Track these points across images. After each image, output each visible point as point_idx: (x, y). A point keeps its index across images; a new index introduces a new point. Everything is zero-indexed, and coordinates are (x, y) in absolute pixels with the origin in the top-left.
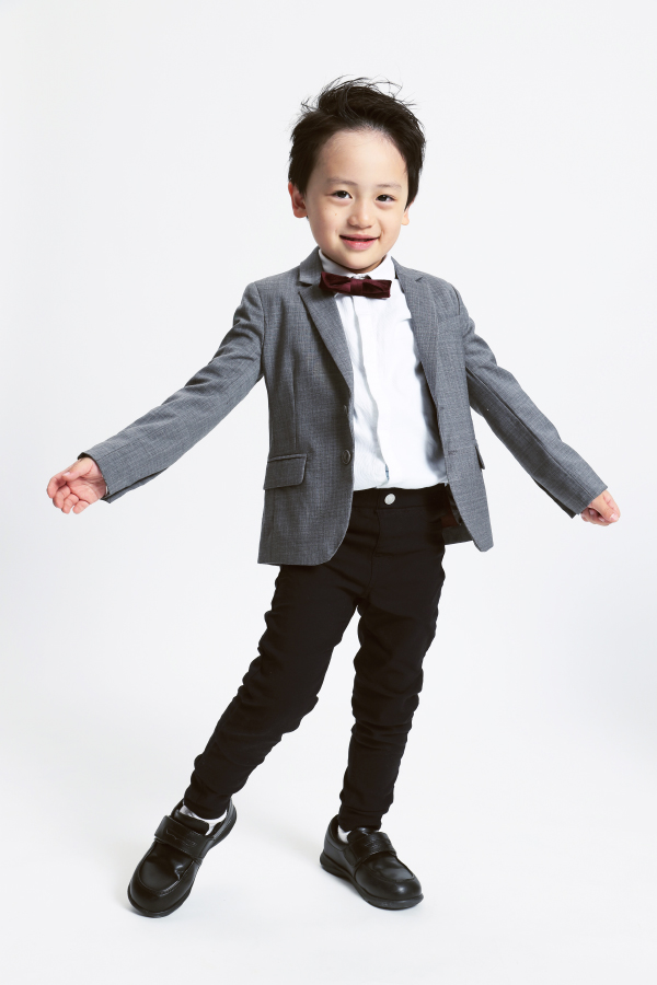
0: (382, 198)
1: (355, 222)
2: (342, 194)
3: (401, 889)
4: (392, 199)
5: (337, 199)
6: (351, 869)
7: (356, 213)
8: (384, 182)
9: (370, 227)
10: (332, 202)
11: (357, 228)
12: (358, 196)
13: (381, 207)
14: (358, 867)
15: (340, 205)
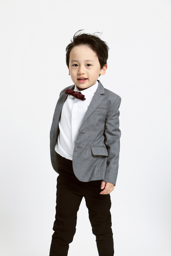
0: (89, 65)
1: (79, 73)
2: (76, 65)
4: (91, 65)
7: (79, 71)
8: (87, 60)
9: (83, 74)
10: (73, 68)
11: (80, 75)
12: (80, 65)
13: (87, 68)
15: (75, 69)
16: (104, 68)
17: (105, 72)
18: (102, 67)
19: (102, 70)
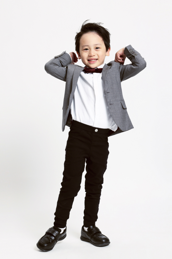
0: (97, 48)
1: (90, 55)
2: (86, 49)
3: (104, 241)
4: (99, 48)
5: (85, 51)
6: (90, 238)
7: (90, 53)
8: (96, 44)
9: (94, 56)
10: (84, 52)
11: (91, 56)
12: (90, 49)
13: (97, 51)
14: (92, 237)
15: (86, 52)
16: (109, 50)
17: (109, 54)
18: (107, 50)
19: (107, 52)
